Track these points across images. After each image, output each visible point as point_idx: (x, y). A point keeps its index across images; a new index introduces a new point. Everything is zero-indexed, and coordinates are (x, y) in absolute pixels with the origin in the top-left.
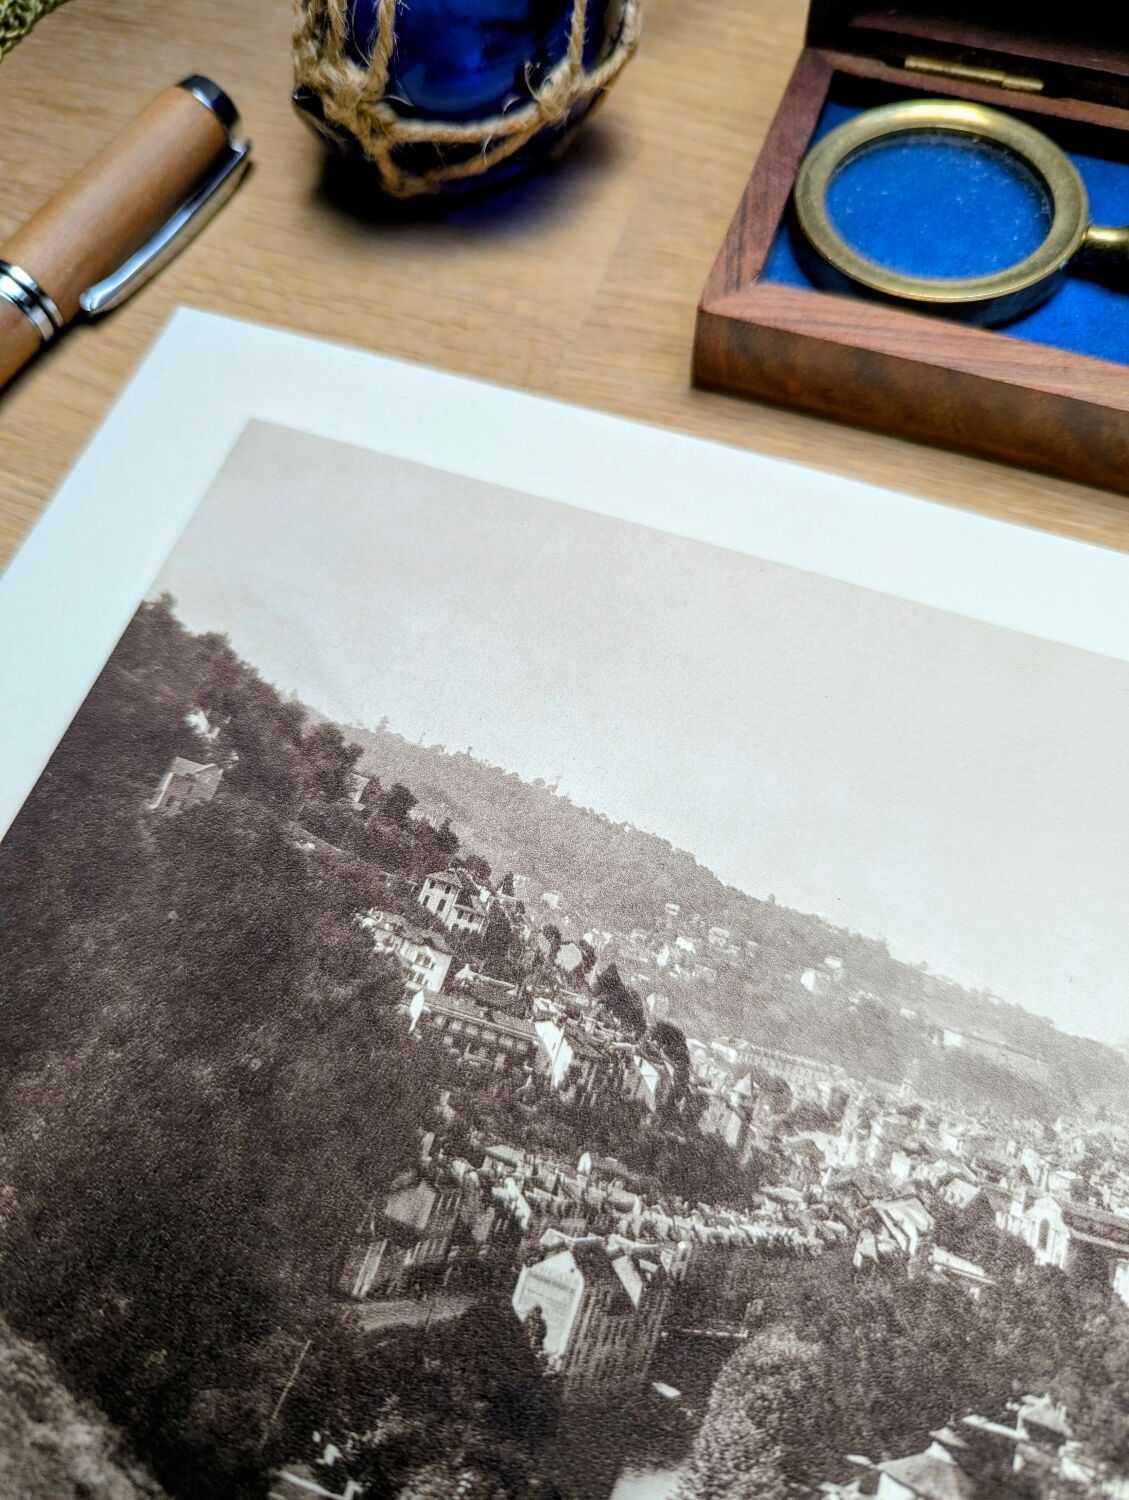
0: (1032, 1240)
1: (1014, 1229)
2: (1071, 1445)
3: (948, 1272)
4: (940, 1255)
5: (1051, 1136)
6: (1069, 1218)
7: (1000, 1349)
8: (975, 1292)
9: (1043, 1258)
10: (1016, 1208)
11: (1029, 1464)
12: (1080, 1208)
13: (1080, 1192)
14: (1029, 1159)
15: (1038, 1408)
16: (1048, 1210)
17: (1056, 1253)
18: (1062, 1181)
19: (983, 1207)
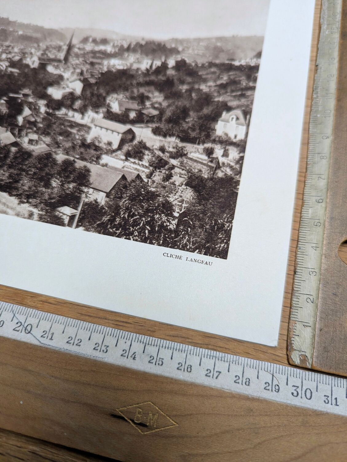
0: (30, 64)
1: (27, 62)
2: (32, 96)
3: (11, 72)
4: (10, 69)
5: (39, 46)
6: (40, 59)
7: (20, 83)
8: (16, 74)
9: (32, 67)
10: (28, 59)
11: (22, 100)
12: (43, 57)
13: (42, 55)
14: (33, 51)
15: (26, 91)
16: (36, 59)
17: (36, 65)
18: (39, 53)
19: (21, 60)
